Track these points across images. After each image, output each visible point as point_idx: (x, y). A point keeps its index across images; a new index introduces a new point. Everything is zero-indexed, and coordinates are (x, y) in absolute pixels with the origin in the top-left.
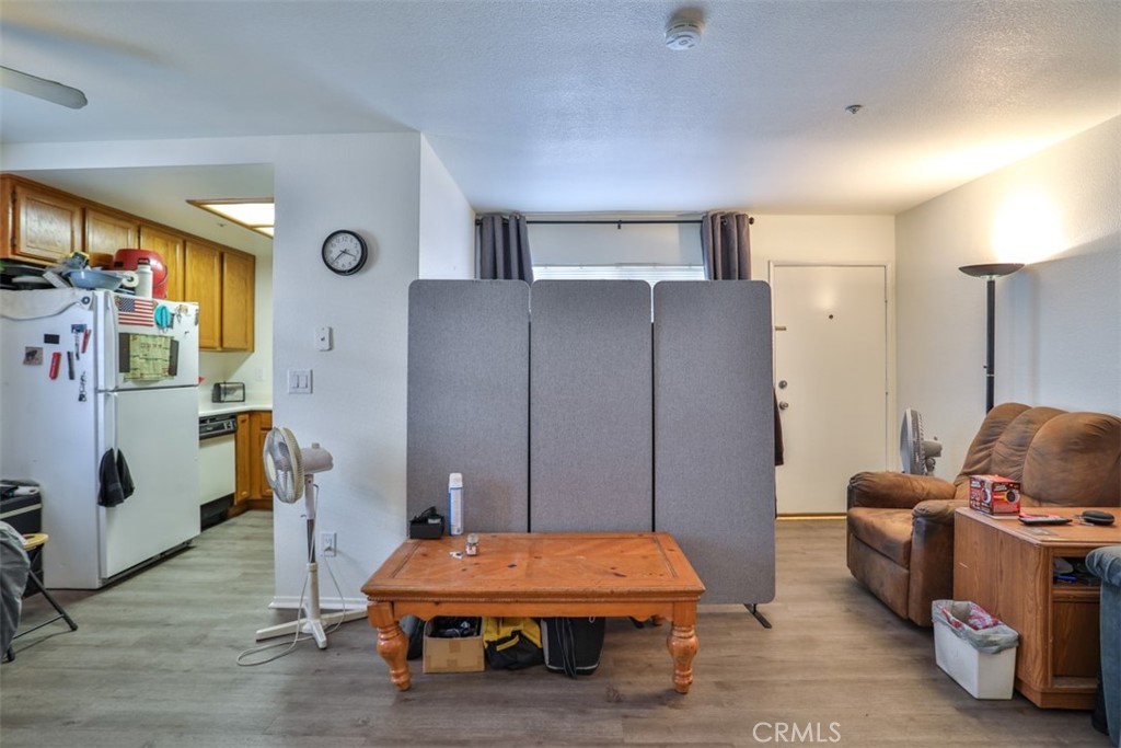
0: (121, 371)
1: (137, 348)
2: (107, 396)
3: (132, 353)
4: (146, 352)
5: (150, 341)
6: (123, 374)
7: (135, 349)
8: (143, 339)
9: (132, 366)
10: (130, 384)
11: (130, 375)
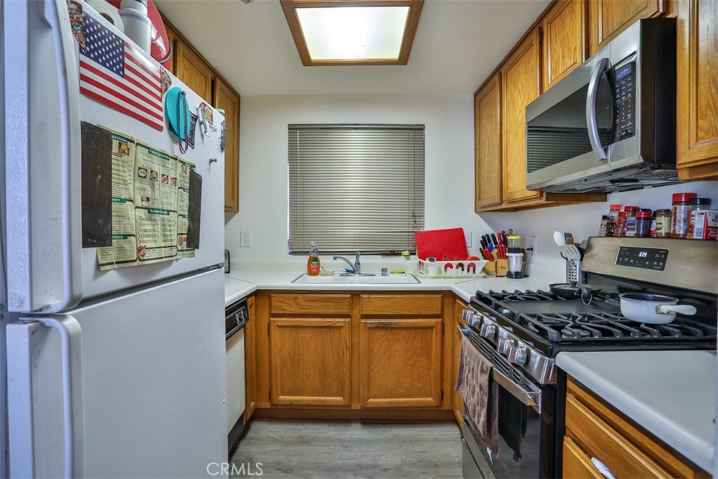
0: (86, 244)
1: (128, 175)
2: (39, 335)
3: (116, 191)
4: (149, 193)
5: (157, 166)
6: (92, 252)
7: (124, 181)
8: (142, 158)
9: (116, 227)
10: (113, 279)
11: (112, 254)
